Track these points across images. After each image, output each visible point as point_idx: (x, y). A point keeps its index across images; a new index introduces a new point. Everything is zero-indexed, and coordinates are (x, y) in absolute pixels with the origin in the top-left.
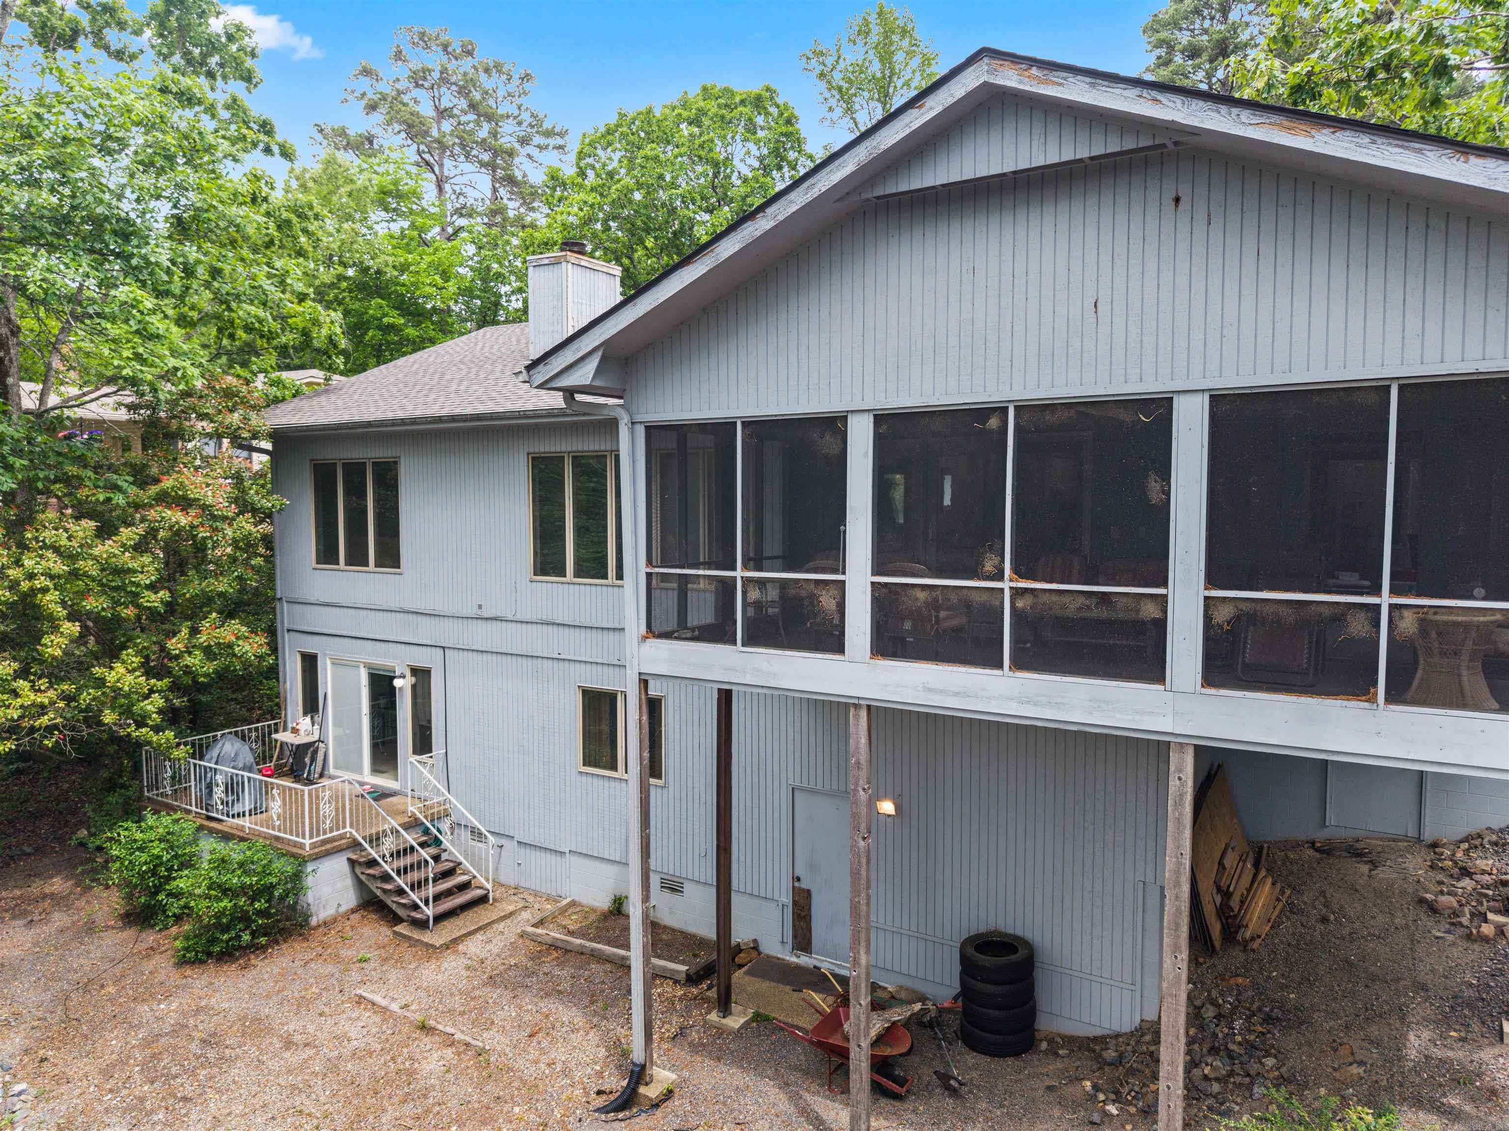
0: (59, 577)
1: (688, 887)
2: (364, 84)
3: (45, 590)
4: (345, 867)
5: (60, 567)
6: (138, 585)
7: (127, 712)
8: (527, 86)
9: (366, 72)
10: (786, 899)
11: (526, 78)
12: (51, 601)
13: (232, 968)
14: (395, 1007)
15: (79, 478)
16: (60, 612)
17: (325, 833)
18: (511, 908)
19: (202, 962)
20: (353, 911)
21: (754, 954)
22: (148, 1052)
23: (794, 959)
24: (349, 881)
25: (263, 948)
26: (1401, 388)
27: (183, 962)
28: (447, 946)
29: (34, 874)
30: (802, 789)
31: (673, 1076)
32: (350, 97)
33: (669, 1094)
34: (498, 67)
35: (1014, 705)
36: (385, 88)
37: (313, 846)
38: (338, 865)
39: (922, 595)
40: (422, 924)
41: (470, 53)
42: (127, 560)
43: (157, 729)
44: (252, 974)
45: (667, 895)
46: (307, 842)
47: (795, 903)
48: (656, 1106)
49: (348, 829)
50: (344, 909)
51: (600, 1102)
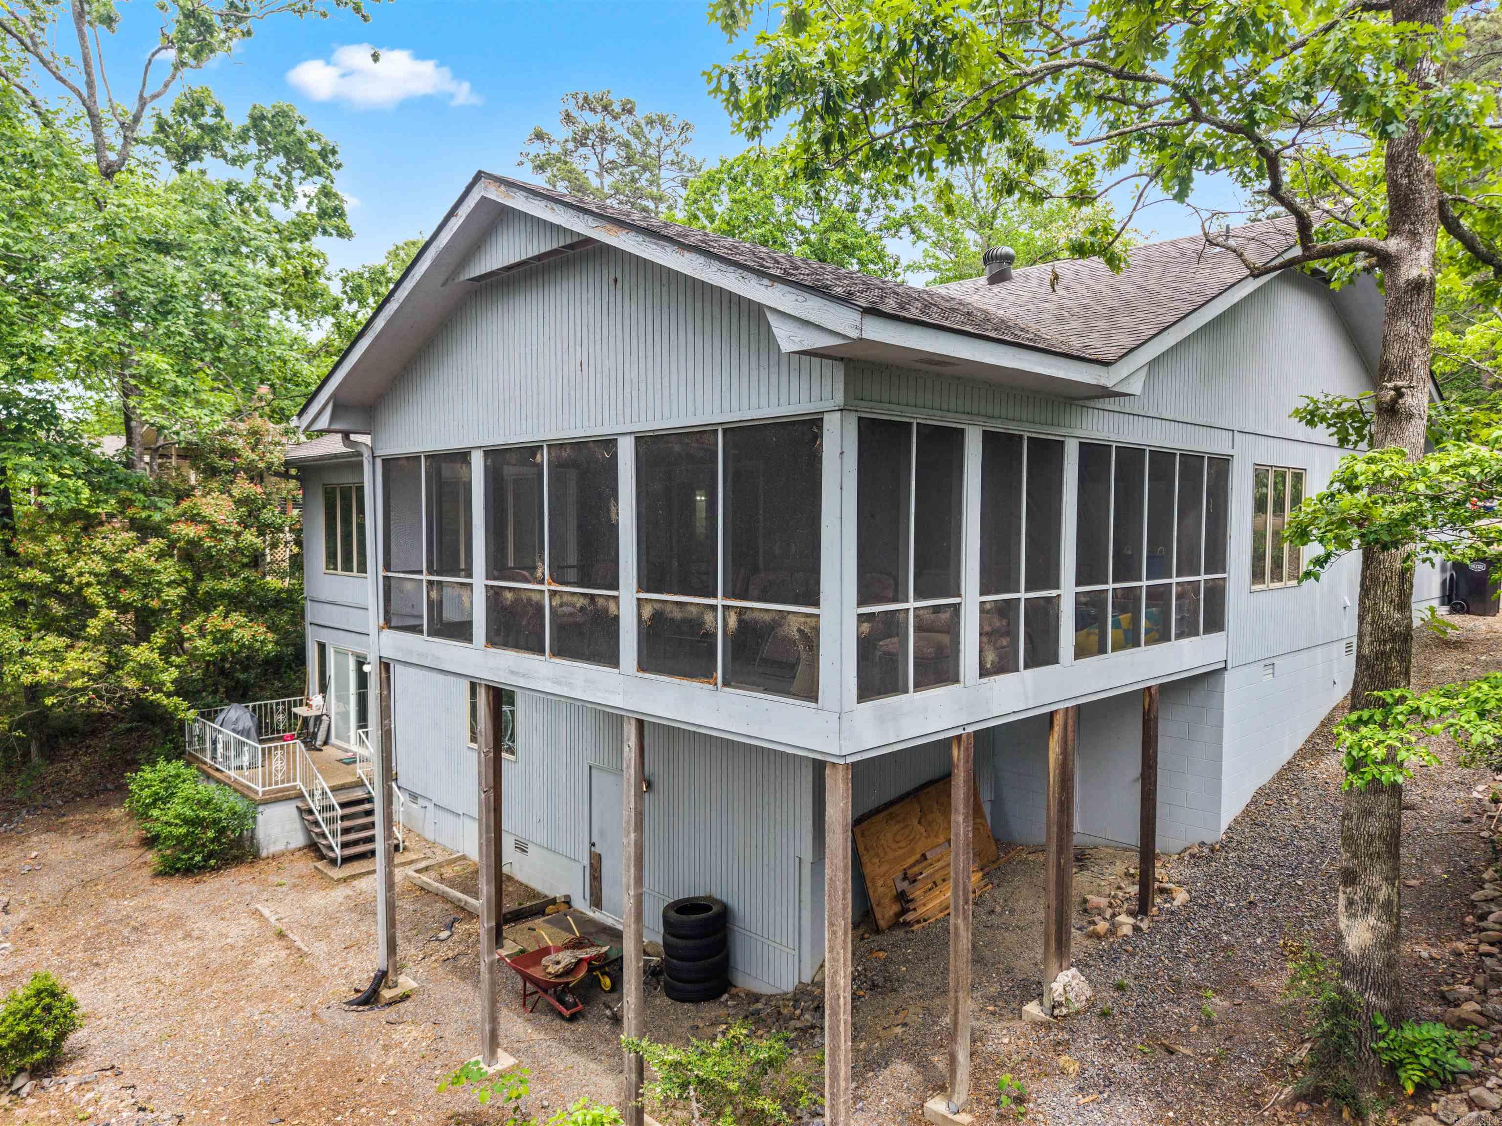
0: (103, 575)
1: (531, 849)
2: (537, 148)
3: (89, 584)
4: (295, 813)
5: (102, 568)
6: (160, 583)
7: (147, 682)
8: (689, 134)
9: (539, 136)
10: (586, 862)
11: (686, 127)
12: (93, 593)
13: (188, 882)
14: (273, 919)
15: (130, 500)
16: (101, 601)
17: (276, 783)
18: (414, 857)
19: (172, 875)
20: (300, 849)
21: (563, 907)
22: (96, 932)
23: (591, 914)
24: (297, 825)
25: (216, 869)
26: (725, 431)
27: (159, 874)
28: (345, 880)
29: (106, 805)
30: (598, 768)
31: (414, 985)
32: (525, 160)
33: (405, 997)
34: (662, 120)
35: (549, 684)
36: (556, 150)
37: (264, 793)
38: (287, 812)
39: (509, 595)
40: (333, 862)
41: (630, 112)
42: (151, 563)
43: (169, 695)
44: (202, 886)
45: (519, 854)
46: (260, 789)
47: (591, 865)
48: (390, 1004)
49: (298, 783)
50: (292, 846)
51: (353, 996)
